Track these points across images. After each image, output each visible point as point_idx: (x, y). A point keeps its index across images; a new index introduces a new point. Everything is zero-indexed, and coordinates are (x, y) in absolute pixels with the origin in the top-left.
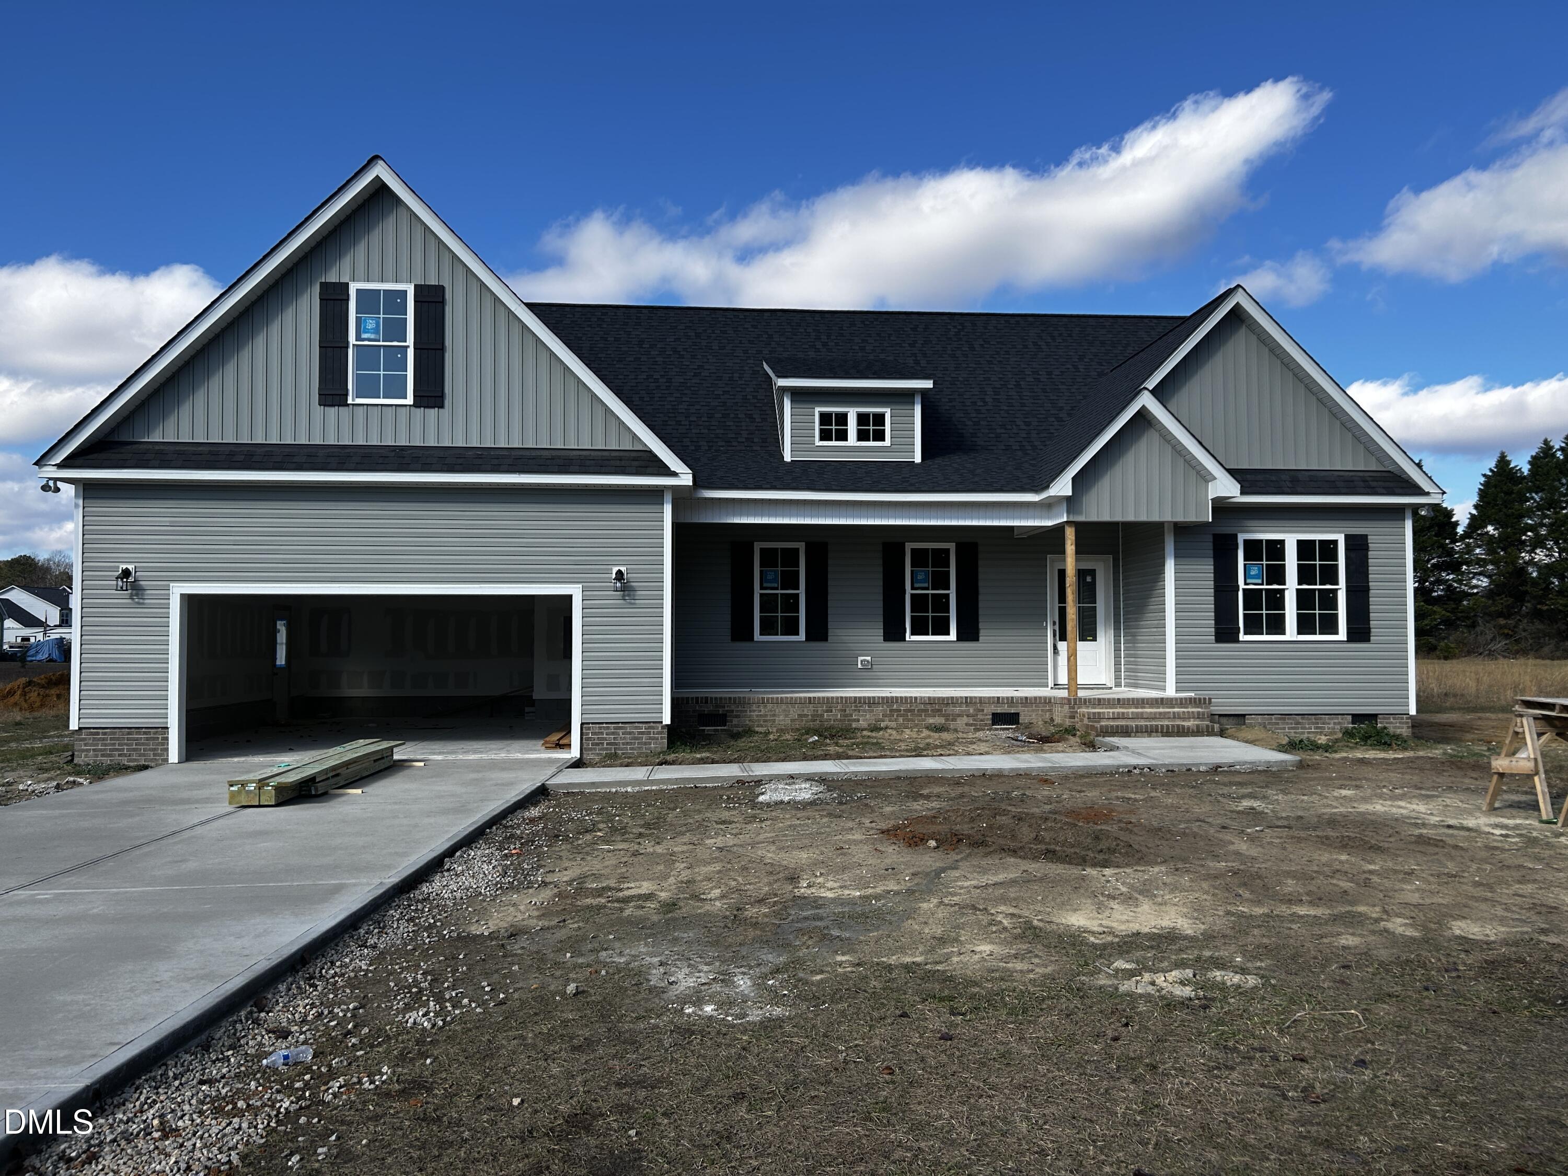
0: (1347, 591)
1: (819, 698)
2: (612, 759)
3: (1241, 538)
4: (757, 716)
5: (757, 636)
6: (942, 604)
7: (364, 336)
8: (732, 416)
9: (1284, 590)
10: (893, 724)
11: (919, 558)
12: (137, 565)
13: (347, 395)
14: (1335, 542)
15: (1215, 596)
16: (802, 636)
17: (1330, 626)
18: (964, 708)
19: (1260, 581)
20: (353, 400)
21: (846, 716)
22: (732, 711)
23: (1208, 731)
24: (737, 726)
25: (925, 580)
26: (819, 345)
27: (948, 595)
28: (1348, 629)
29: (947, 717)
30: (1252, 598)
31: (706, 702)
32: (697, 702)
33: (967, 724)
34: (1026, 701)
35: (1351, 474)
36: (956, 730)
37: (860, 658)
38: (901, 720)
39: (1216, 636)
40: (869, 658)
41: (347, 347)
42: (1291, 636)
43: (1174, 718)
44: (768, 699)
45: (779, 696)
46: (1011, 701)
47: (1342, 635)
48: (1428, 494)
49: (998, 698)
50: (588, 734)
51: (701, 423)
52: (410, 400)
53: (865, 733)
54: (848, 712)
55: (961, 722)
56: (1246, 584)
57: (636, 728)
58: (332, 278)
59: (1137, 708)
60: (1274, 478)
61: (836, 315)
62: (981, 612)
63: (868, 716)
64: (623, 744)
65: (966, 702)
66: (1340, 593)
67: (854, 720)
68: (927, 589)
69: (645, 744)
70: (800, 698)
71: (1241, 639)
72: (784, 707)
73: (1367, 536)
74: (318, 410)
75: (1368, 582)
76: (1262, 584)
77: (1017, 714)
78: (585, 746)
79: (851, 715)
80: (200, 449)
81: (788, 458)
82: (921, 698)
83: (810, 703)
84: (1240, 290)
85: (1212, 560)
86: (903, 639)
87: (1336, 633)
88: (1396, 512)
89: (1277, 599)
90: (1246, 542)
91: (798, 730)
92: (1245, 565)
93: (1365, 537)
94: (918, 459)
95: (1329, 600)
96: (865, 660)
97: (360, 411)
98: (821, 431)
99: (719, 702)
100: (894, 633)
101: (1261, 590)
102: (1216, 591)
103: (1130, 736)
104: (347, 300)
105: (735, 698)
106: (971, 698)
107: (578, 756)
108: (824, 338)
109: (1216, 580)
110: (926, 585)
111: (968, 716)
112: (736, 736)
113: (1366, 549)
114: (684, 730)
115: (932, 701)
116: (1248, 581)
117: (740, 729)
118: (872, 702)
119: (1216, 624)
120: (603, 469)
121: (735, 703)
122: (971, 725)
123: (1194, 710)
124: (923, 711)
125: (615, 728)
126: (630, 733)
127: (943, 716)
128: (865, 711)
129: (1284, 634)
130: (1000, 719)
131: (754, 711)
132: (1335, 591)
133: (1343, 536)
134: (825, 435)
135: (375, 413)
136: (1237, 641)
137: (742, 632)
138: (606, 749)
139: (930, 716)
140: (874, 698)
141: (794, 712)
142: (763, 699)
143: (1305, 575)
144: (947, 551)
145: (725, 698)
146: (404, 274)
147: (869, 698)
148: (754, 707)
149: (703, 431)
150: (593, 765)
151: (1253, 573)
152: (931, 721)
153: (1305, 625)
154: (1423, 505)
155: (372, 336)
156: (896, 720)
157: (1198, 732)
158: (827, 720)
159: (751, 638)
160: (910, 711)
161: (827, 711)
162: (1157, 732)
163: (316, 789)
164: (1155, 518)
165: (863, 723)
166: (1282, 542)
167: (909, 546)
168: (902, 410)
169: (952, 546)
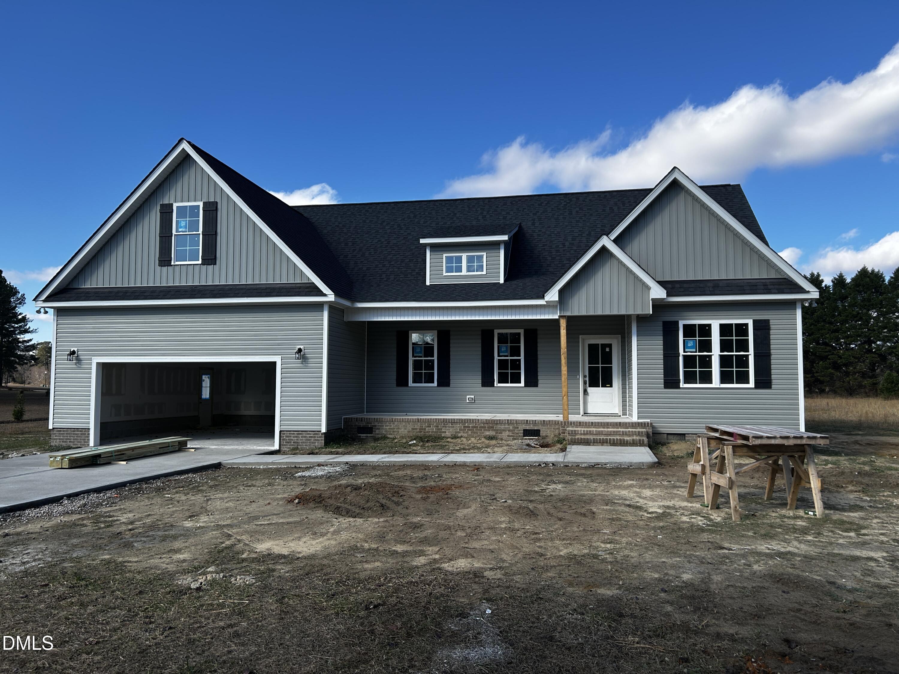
0: (754, 356)
1: (423, 419)
2: (295, 451)
3: (681, 324)
4: (389, 429)
5: (411, 383)
6: (516, 365)
7: (180, 230)
8: (415, 260)
9: (711, 356)
10: (465, 435)
11: (503, 339)
12: (79, 348)
13: (171, 260)
14: (746, 325)
15: (664, 360)
16: (435, 384)
17: (743, 378)
18: (507, 426)
19: (694, 350)
20: (174, 263)
21: (439, 429)
22: (376, 426)
23: (640, 443)
24: (378, 434)
25: (506, 351)
26: (480, 217)
27: (520, 360)
28: (755, 380)
29: (497, 431)
30: (689, 361)
31: (362, 421)
32: (357, 421)
33: (508, 436)
34: (544, 423)
35: (758, 281)
36: (502, 439)
37: (468, 397)
38: (470, 432)
39: (664, 384)
40: (473, 397)
41: (172, 236)
42: (715, 385)
43: (623, 434)
44: (395, 419)
45: (401, 418)
46: (535, 422)
47: (752, 384)
48: (808, 292)
49: (527, 421)
50: (283, 437)
51: (396, 265)
52: (200, 262)
53: (449, 440)
54: (439, 427)
55: (505, 434)
56: (684, 352)
57: (308, 434)
58: (166, 202)
59: (603, 428)
60: (702, 285)
61: (498, 200)
62: (539, 370)
63: (451, 430)
64: (302, 443)
65: (508, 423)
66: (750, 357)
67: (443, 432)
68: (507, 356)
69: (313, 443)
70: (413, 419)
71: (681, 386)
72: (404, 424)
73: (769, 320)
74: (158, 268)
75: (770, 350)
76: (696, 352)
77: (539, 431)
78: (282, 443)
79: (442, 429)
80: (105, 290)
81: (428, 283)
82: (481, 420)
83: (418, 422)
84: (676, 170)
85: (662, 337)
86: (493, 385)
87: (748, 383)
88: (791, 305)
89: (706, 362)
90: (685, 326)
91: (411, 437)
92: (684, 340)
93: (767, 321)
94: (502, 281)
95: (743, 362)
96: (470, 398)
97: (177, 268)
98: (447, 267)
99: (369, 421)
100: (487, 382)
101: (696, 356)
102: (664, 357)
103: (590, 445)
104: (172, 212)
105: (377, 418)
106: (511, 420)
107: (278, 448)
108: (485, 213)
109: (664, 350)
110: (506, 354)
111: (509, 431)
112: (376, 440)
113: (769, 329)
114: (349, 436)
115: (487, 422)
116: (686, 350)
117: (380, 436)
118: (453, 422)
119: (664, 377)
120: (289, 294)
121: (377, 421)
122: (511, 436)
123: (640, 430)
124: (482, 427)
125: (297, 434)
126: (305, 437)
127: (495, 430)
128: (449, 427)
129: (712, 383)
130: (527, 433)
131: (388, 426)
132: (747, 356)
133: (752, 321)
134: (449, 270)
135: (184, 269)
136: (678, 387)
137: (402, 381)
138: (293, 445)
139: (487, 430)
140: (454, 419)
141: (410, 427)
142: (392, 419)
143: (725, 346)
144: (519, 334)
145: (372, 419)
146: (199, 197)
147: (452, 419)
148: (388, 424)
149: (395, 270)
150: (285, 453)
151: (689, 345)
152: (487, 433)
153: (725, 378)
154: (806, 300)
155: (184, 230)
156: (467, 432)
157: (634, 443)
158: (428, 432)
159: (406, 384)
160: (475, 427)
161: (428, 427)
162: (607, 443)
163: (100, 461)
164: (623, 312)
165: (448, 434)
166: (709, 326)
167: (496, 332)
168: (493, 253)
169: (522, 331)
